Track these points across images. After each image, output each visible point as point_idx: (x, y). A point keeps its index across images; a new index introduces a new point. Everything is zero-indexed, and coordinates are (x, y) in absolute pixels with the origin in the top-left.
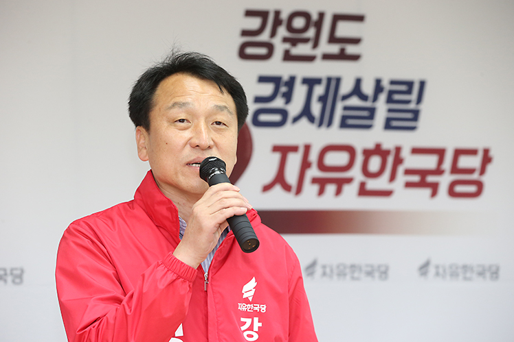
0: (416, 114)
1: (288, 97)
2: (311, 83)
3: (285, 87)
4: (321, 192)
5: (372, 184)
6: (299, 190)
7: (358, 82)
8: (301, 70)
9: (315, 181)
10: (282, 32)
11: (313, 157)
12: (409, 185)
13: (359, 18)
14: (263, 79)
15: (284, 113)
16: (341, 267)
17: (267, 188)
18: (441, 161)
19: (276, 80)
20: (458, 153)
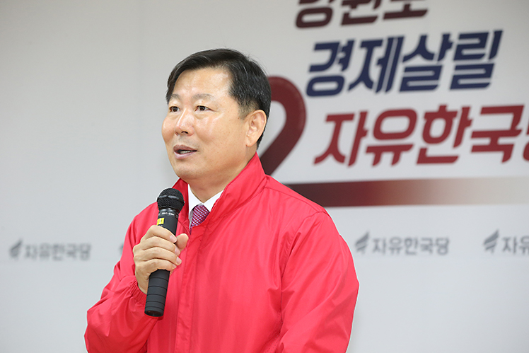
0: (489, 69)
1: (345, 63)
2: (370, 45)
3: (340, 51)
4: (376, 161)
5: (433, 150)
6: (353, 160)
7: (423, 39)
8: (360, 33)
9: (370, 149)
11: (370, 124)
12: (476, 149)
14: (319, 47)
15: (340, 80)
16: (396, 241)
17: (319, 160)
18: (516, 120)
19: (333, 47)
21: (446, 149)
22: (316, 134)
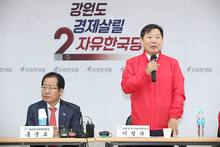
0: (121, 29)
1: (84, 26)
2: (91, 21)
3: (83, 22)
4: (93, 49)
6: (86, 49)
7: (105, 20)
9: (91, 46)
10: (83, 8)
12: (118, 47)
13: (106, 4)
14: (77, 21)
15: (83, 29)
16: (98, 69)
17: (77, 49)
18: (128, 41)
20: (134, 39)
21: (111, 47)
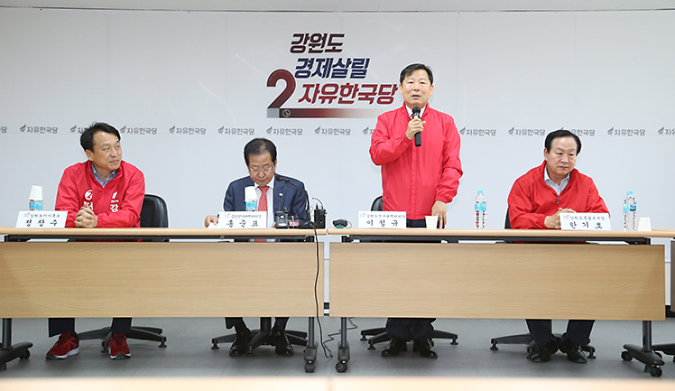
0: (365, 72)
1: (311, 67)
2: (320, 61)
3: (309, 63)
4: (323, 102)
5: (344, 99)
6: (314, 101)
7: (340, 60)
8: (316, 56)
10: (309, 42)
11: (320, 89)
12: (360, 99)
13: (343, 36)
14: (300, 60)
15: (308, 72)
16: (330, 130)
17: (300, 101)
18: (375, 90)
19: (306, 60)
20: (382, 86)
21: (349, 98)
22: (299, 91)
